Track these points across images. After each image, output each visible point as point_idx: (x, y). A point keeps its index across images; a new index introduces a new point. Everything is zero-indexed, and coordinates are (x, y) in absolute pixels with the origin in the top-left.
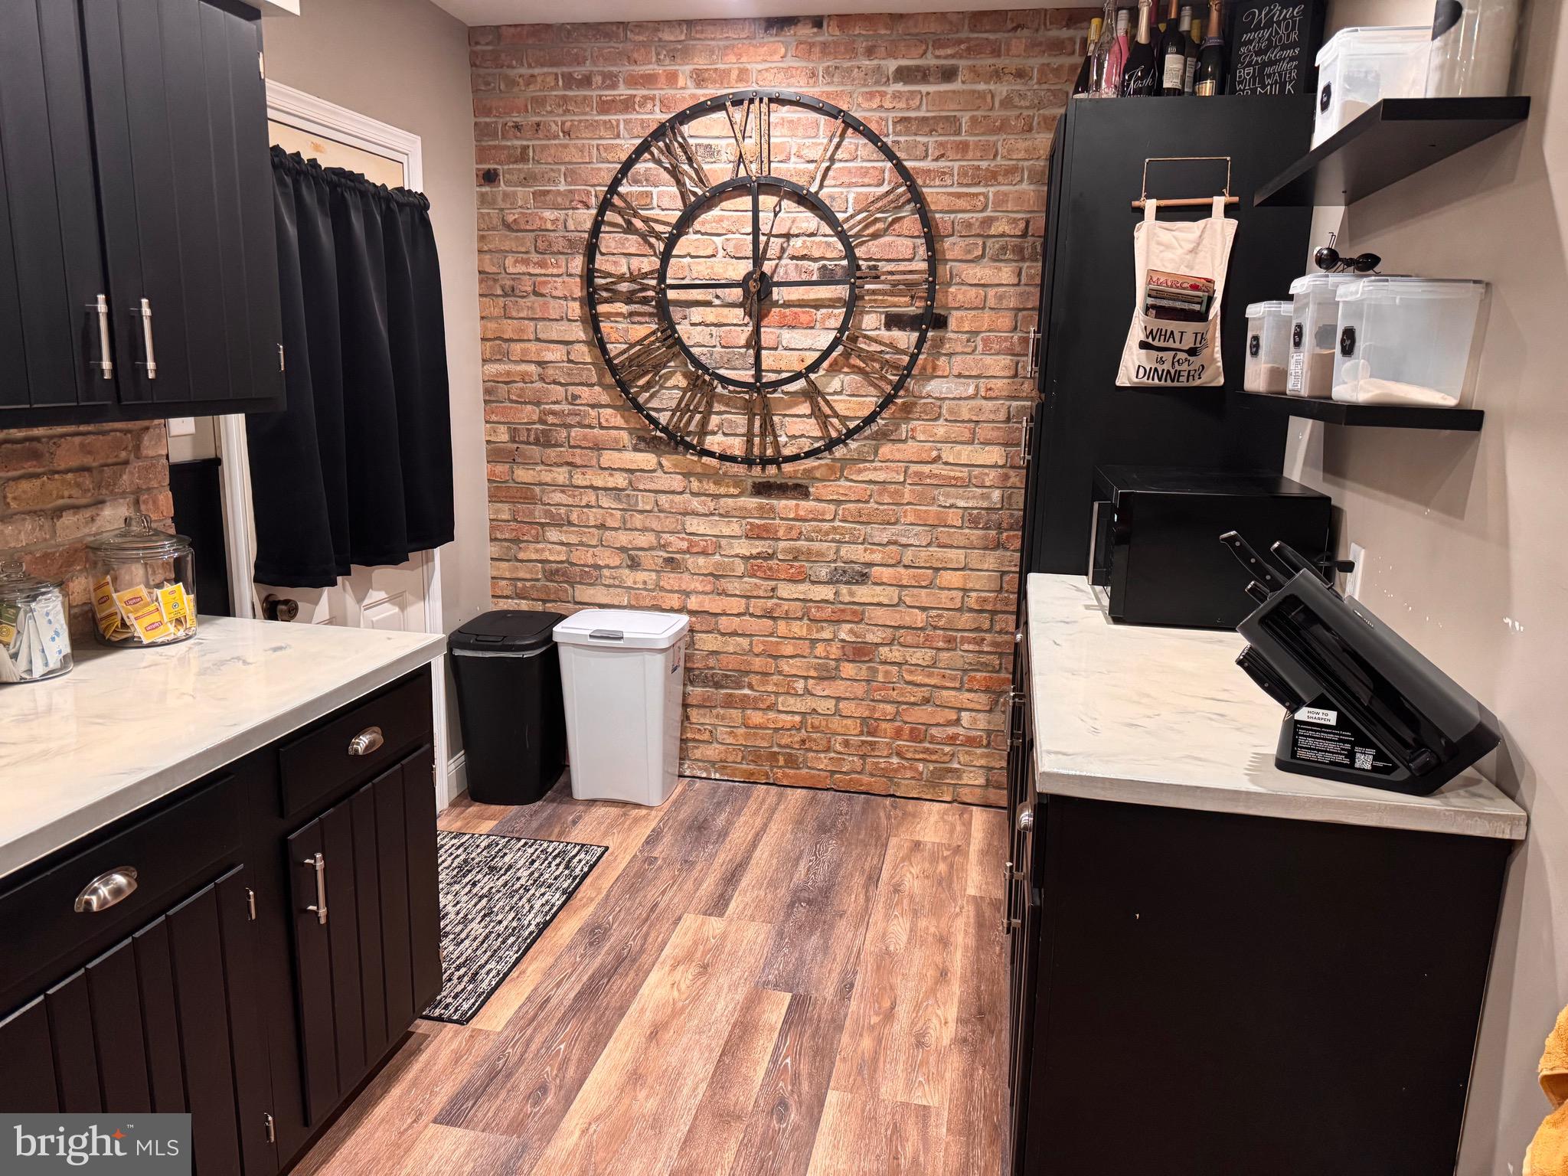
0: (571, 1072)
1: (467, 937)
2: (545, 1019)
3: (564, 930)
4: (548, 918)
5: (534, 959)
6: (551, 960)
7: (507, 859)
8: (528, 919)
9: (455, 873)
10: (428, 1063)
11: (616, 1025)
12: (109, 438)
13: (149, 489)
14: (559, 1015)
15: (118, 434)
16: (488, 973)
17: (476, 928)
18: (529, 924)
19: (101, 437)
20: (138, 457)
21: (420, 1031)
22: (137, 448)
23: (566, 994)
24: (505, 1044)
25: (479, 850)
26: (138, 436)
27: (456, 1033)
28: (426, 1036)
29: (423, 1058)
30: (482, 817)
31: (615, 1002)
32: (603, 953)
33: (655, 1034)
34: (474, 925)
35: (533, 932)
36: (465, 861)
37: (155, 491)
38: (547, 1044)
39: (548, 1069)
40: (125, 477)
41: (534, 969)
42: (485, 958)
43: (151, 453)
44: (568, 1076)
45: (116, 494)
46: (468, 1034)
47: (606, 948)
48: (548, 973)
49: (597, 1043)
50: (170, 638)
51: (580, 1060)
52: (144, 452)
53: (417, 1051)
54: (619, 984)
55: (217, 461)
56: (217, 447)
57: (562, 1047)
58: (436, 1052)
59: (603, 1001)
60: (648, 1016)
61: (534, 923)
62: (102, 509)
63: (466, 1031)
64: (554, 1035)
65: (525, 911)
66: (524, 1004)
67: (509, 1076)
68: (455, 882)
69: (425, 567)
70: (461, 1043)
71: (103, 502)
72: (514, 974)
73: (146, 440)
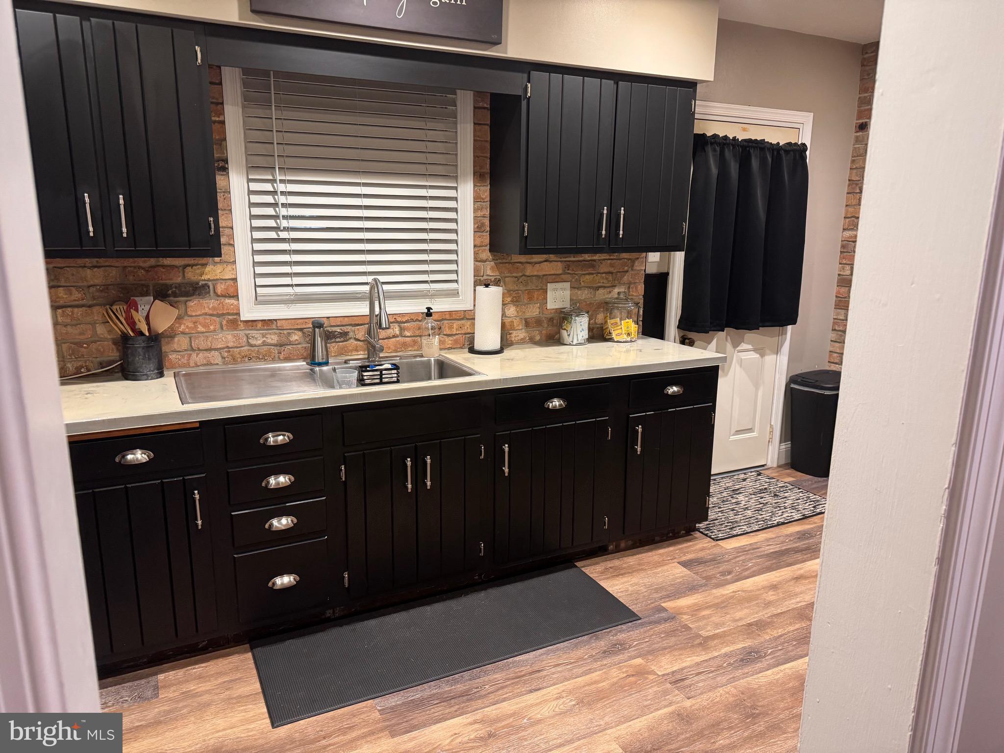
0: (746, 573)
1: (742, 514)
2: (751, 553)
3: (790, 529)
4: (786, 521)
5: (766, 533)
6: (774, 536)
7: (786, 494)
8: (776, 518)
9: (757, 491)
10: (690, 546)
11: (782, 568)
12: (621, 261)
13: (635, 283)
14: (759, 554)
15: (626, 260)
16: (739, 529)
17: (749, 513)
18: (775, 520)
19: (618, 261)
20: (632, 270)
21: (695, 535)
22: (633, 266)
23: (769, 549)
24: (726, 553)
25: (776, 487)
26: (633, 261)
27: (709, 542)
28: (696, 538)
29: (689, 544)
30: (789, 475)
31: (790, 561)
32: (802, 543)
33: (798, 579)
34: (749, 512)
35: (774, 523)
36: (766, 489)
37: (637, 284)
38: (744, 561)
39: (737, 568)
40: (625, 277)
41: (762, 536)
42: (743, 524)
43: (638, 268)
44: (743, 574)
45: (621, 283)
46: (713, 544)
47: (804, 542)
48: (768, 540)
49: (769, 569)
50: (625, 340)
51: (754, 571)
52: (635, 268)
53: (690, 541)
54: (799, 556)
55: (667, 274)
56: (669, 268)
57: (750, 564)
58: (696, 544)
59: (785, 558)
60: (802, 572)
61: (777, 521)
62: (614, 289)
63: (714, 543)
64: (751, 559)
65: (777, 515)
66: (747, 545)
67: (719, 563)
68: (754, 494)
69: (780, 337)
70: (708, 546)
71: (615, 286)
72: (751, 534)
73: (636, 263)
